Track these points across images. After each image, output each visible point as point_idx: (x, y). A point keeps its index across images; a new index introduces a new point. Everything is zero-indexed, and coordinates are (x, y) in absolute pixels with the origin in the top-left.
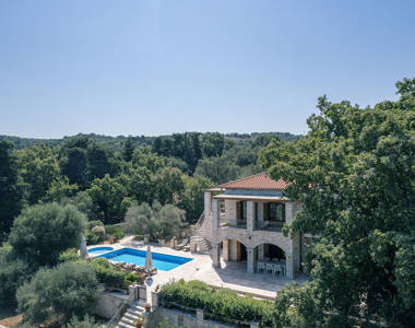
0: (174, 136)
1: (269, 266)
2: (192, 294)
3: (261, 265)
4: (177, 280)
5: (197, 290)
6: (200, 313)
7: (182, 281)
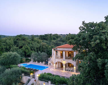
0: (45, 35)
1: (69, 69)
2: (47, 77)
3: (67, 69)
4: (44, 73)
5: (49, 76)
6: (50, 82)
7: (45, 73)
